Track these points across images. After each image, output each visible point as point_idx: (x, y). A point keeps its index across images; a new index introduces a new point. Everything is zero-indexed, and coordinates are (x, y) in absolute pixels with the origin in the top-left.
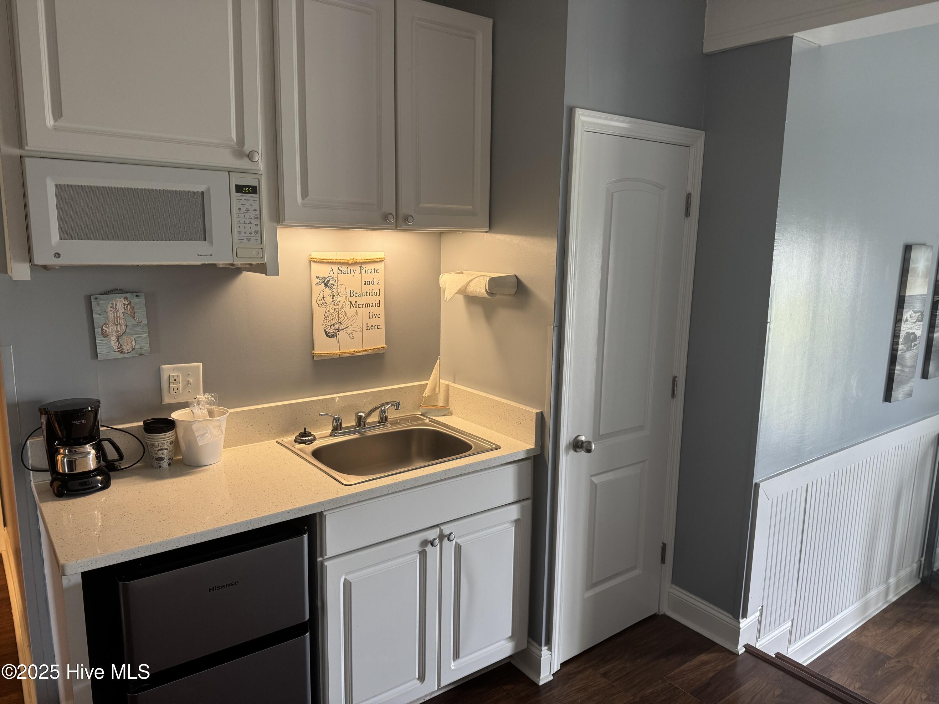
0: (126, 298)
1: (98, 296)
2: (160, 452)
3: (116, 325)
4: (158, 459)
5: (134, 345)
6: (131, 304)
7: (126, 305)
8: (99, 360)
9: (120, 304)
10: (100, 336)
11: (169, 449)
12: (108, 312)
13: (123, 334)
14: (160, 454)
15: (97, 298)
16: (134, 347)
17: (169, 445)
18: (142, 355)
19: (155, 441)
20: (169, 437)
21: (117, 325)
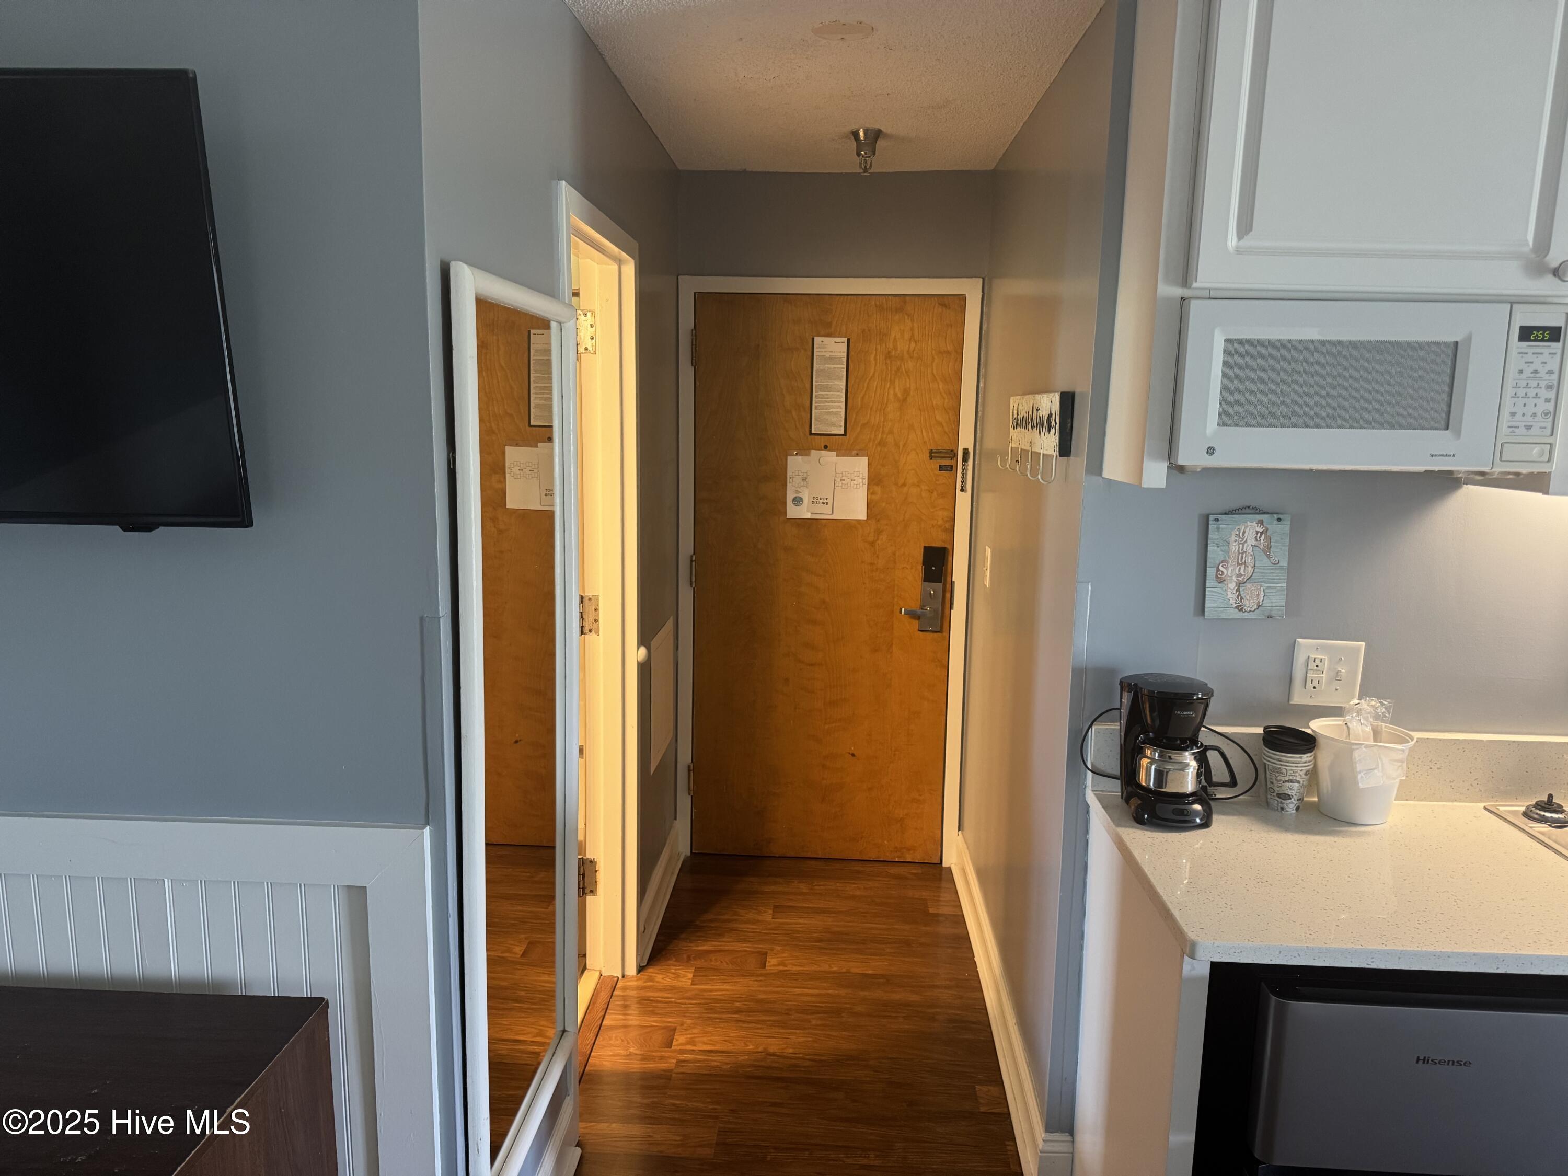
0: (1261, 522)
1: (1219, 517)
2: (1288, 784)
3: (1239, 564)
4: (1281, 796)
5: (1261, 601)
6: (1266, 532)
7: (1259, 534)
8: (1206, 617)
9: (1251, 531)
10: (1213, 580)
11: (1302, 782)
12: (1231, 543)
13: (1247, 579)
14: (1286, 788)
15: (1218, 520)
16: (1261, 604)
17: (1304, 776)
18: (1271, 617)
19: (1281, 765)
20: (1305, 762)
21: (1242, 564)
